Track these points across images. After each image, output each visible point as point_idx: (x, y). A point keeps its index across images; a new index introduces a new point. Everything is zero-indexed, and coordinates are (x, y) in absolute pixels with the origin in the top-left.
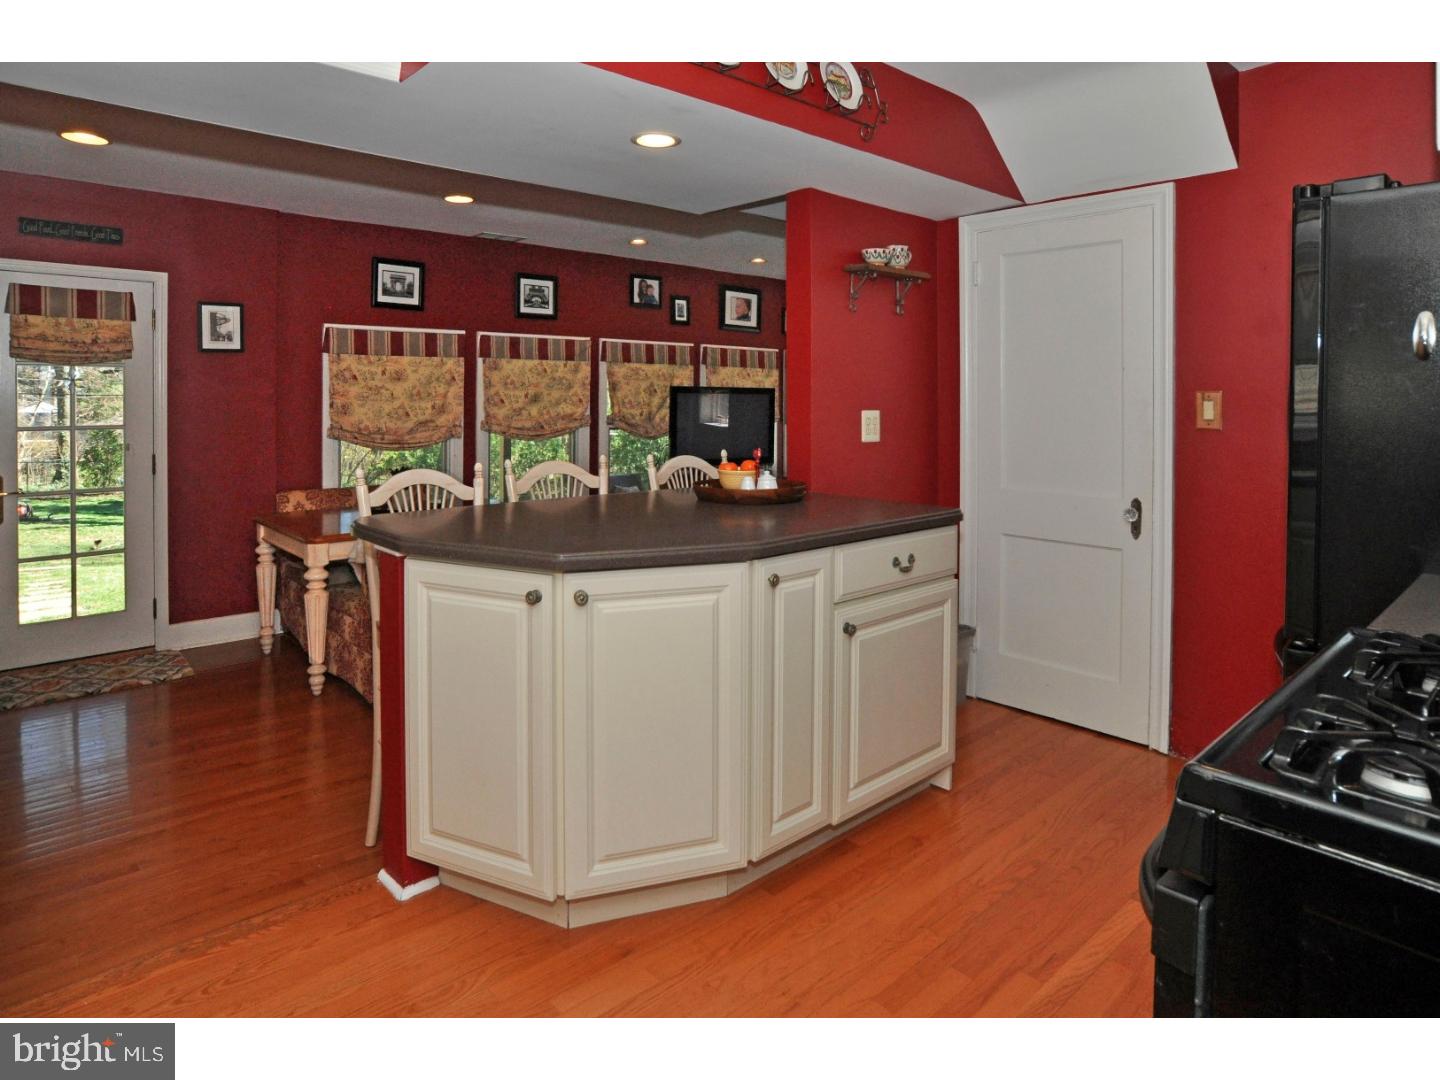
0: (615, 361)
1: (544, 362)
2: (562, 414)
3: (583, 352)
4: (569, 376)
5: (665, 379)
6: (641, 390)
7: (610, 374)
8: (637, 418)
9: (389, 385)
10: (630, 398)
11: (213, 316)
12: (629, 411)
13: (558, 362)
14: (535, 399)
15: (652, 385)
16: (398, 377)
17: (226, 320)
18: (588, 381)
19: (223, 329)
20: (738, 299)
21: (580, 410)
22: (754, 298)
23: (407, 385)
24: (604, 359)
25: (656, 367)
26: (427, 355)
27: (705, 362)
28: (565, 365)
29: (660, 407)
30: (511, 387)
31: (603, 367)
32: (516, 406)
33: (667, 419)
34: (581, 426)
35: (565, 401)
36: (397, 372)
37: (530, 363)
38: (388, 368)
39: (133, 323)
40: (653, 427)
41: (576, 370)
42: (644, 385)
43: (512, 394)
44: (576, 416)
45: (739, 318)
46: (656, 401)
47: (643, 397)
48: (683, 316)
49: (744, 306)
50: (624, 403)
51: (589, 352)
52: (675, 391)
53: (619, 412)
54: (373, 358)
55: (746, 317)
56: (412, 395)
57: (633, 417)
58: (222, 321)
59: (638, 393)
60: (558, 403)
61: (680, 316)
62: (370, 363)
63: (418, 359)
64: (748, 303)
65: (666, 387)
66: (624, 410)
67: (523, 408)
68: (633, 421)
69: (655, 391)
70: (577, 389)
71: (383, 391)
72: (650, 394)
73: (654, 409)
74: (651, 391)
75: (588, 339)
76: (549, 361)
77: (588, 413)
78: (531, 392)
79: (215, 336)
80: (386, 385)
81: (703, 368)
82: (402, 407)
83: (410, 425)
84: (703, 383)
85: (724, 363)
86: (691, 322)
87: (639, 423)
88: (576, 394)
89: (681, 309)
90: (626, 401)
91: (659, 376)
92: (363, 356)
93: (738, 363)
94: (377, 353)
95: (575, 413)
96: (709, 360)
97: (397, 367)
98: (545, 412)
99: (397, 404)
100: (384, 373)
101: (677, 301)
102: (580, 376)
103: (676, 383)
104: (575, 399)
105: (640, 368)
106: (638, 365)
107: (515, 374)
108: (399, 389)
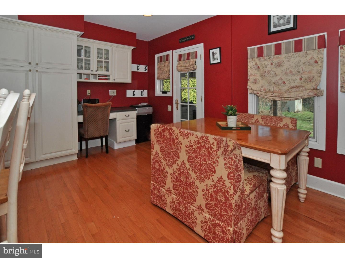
9: (274, 69)
11: (213, 52)
16: (279, 65)
17: (216, 53)
19: (215, 57)
23: (284, 68)
26: (295, 52)
36: (278, 63)
38: (274, 61)
39: (196, 59)
54: (266, 58)
56: (286, 73)
58: (215, 54)
62: (265, 60)
63: (290, 55)
71: (272, 72)
79: (214, 59)
80: (273, 69)
82: (281, 79)
83: (285, 88)
92: (261, 58)
94: (267, 56)
97: (278, 60)
99: (278, 78)
100: (272, 64)
108: (279, 71)
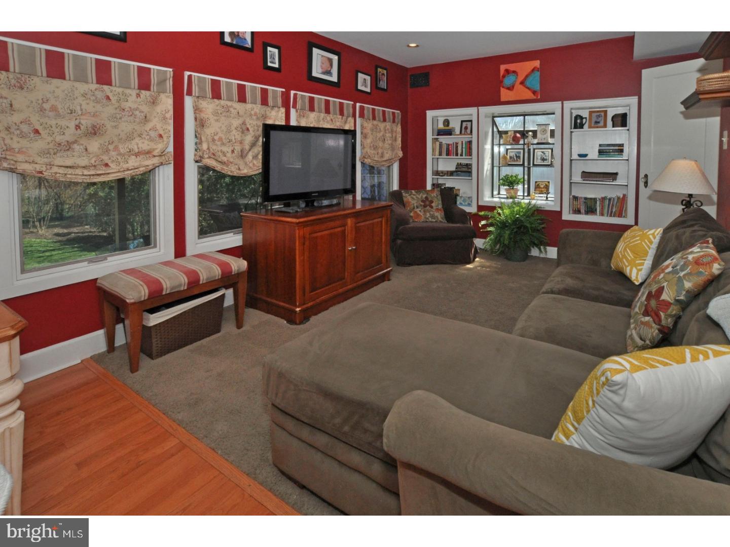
0: (201, 97)
1: (106, 87)
2: (137, 151)
3: (162, 82)
4: (145, 108)
5: (258, 119)
6: (233, 128)
7: (197, 110)
8: (229, 155)
10: (220, 135)
12: (220, 148)
13: (128, 91)
14: (94, 131)
15: (244, 123)
18: (171, 114)
20: (322, 56)
21: (160, 147)
22: (335, 58)
24: (190, 93)
25: (249, 106)
27: (295, 106)
28: (138, 95)
29: (253, 145)
30: (51, 114)
31: (188, 102)
32: (59, 138)
33: (260, 157)
34: (162, 164)
35: (140, 136)
37: (82, 87)
40: (246, 164)
41: (154, 102)
42: (236, 123)
43: (53, 122)
44: (155, 153)
45: (324, 73)
46: (249, 139)
47: (236, 135)
48: (275, 63)
49: (327, 64)
50: (214, 140)
51: (169, 84)
52: (268, 129)
53: (208, 149)
55: (328, 73)
57: (224, 154)
59: (229, 131)
60: (130, 138)
61: (272, 62)
64: (330, 60)
65: (258, 126)
66: (214, 147)
67: (75, 142)
68: (225, 159)
69: (248, 129)
70: (155, 122)
72: (243, 132)
73: (247, 147)
74: (244, 130)
75: (171, 70)
76: (113, 88)
77: (171, 149)
78: (86, 122)
81: (293, 111)
84: (293, 123)
85: (312, 109)
86: (282, 70)
87: (231, 160)
88: (154, 129)
89: (273, 57)
90: (216, 138)
91: (251, 115)
93: (323, 110)
95: (154, 150)
96: (299, 105)
98: (111, 147)
101: (269, 49)
102: (159, 109)
103: (270, 122)
104: (153, 134)
105: (231, 106)
106: (229, 103)
107: (57, 97)
